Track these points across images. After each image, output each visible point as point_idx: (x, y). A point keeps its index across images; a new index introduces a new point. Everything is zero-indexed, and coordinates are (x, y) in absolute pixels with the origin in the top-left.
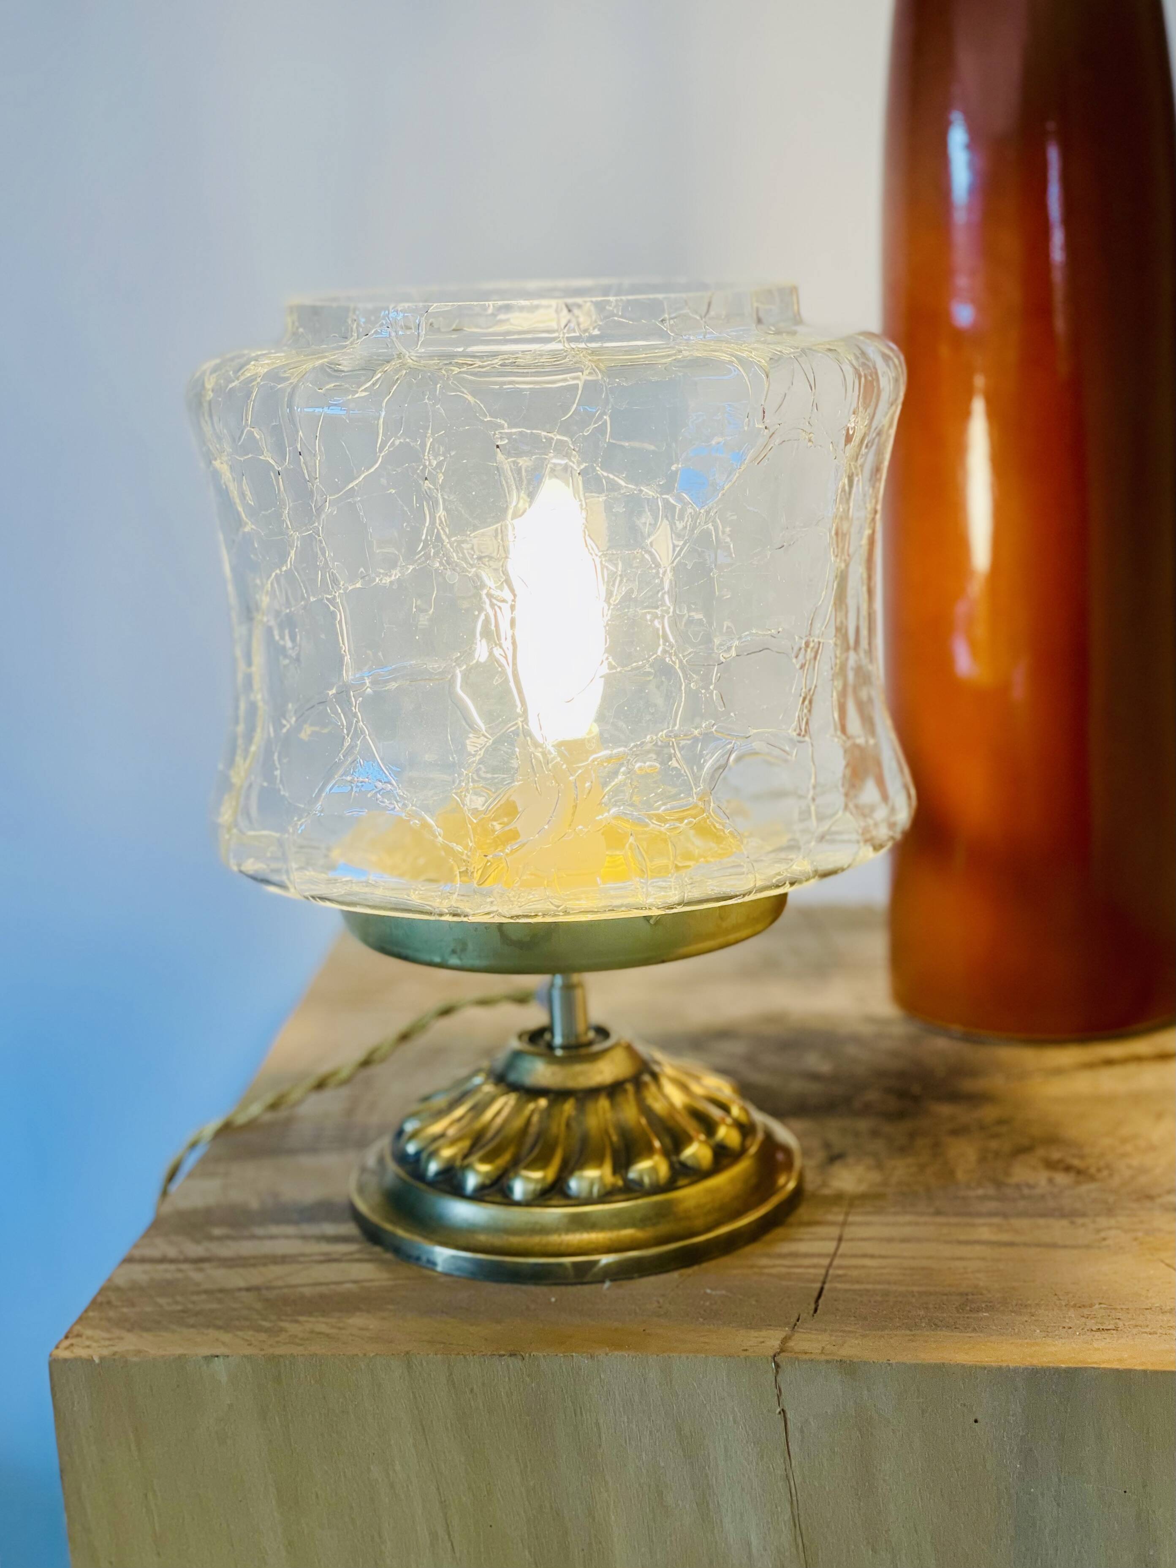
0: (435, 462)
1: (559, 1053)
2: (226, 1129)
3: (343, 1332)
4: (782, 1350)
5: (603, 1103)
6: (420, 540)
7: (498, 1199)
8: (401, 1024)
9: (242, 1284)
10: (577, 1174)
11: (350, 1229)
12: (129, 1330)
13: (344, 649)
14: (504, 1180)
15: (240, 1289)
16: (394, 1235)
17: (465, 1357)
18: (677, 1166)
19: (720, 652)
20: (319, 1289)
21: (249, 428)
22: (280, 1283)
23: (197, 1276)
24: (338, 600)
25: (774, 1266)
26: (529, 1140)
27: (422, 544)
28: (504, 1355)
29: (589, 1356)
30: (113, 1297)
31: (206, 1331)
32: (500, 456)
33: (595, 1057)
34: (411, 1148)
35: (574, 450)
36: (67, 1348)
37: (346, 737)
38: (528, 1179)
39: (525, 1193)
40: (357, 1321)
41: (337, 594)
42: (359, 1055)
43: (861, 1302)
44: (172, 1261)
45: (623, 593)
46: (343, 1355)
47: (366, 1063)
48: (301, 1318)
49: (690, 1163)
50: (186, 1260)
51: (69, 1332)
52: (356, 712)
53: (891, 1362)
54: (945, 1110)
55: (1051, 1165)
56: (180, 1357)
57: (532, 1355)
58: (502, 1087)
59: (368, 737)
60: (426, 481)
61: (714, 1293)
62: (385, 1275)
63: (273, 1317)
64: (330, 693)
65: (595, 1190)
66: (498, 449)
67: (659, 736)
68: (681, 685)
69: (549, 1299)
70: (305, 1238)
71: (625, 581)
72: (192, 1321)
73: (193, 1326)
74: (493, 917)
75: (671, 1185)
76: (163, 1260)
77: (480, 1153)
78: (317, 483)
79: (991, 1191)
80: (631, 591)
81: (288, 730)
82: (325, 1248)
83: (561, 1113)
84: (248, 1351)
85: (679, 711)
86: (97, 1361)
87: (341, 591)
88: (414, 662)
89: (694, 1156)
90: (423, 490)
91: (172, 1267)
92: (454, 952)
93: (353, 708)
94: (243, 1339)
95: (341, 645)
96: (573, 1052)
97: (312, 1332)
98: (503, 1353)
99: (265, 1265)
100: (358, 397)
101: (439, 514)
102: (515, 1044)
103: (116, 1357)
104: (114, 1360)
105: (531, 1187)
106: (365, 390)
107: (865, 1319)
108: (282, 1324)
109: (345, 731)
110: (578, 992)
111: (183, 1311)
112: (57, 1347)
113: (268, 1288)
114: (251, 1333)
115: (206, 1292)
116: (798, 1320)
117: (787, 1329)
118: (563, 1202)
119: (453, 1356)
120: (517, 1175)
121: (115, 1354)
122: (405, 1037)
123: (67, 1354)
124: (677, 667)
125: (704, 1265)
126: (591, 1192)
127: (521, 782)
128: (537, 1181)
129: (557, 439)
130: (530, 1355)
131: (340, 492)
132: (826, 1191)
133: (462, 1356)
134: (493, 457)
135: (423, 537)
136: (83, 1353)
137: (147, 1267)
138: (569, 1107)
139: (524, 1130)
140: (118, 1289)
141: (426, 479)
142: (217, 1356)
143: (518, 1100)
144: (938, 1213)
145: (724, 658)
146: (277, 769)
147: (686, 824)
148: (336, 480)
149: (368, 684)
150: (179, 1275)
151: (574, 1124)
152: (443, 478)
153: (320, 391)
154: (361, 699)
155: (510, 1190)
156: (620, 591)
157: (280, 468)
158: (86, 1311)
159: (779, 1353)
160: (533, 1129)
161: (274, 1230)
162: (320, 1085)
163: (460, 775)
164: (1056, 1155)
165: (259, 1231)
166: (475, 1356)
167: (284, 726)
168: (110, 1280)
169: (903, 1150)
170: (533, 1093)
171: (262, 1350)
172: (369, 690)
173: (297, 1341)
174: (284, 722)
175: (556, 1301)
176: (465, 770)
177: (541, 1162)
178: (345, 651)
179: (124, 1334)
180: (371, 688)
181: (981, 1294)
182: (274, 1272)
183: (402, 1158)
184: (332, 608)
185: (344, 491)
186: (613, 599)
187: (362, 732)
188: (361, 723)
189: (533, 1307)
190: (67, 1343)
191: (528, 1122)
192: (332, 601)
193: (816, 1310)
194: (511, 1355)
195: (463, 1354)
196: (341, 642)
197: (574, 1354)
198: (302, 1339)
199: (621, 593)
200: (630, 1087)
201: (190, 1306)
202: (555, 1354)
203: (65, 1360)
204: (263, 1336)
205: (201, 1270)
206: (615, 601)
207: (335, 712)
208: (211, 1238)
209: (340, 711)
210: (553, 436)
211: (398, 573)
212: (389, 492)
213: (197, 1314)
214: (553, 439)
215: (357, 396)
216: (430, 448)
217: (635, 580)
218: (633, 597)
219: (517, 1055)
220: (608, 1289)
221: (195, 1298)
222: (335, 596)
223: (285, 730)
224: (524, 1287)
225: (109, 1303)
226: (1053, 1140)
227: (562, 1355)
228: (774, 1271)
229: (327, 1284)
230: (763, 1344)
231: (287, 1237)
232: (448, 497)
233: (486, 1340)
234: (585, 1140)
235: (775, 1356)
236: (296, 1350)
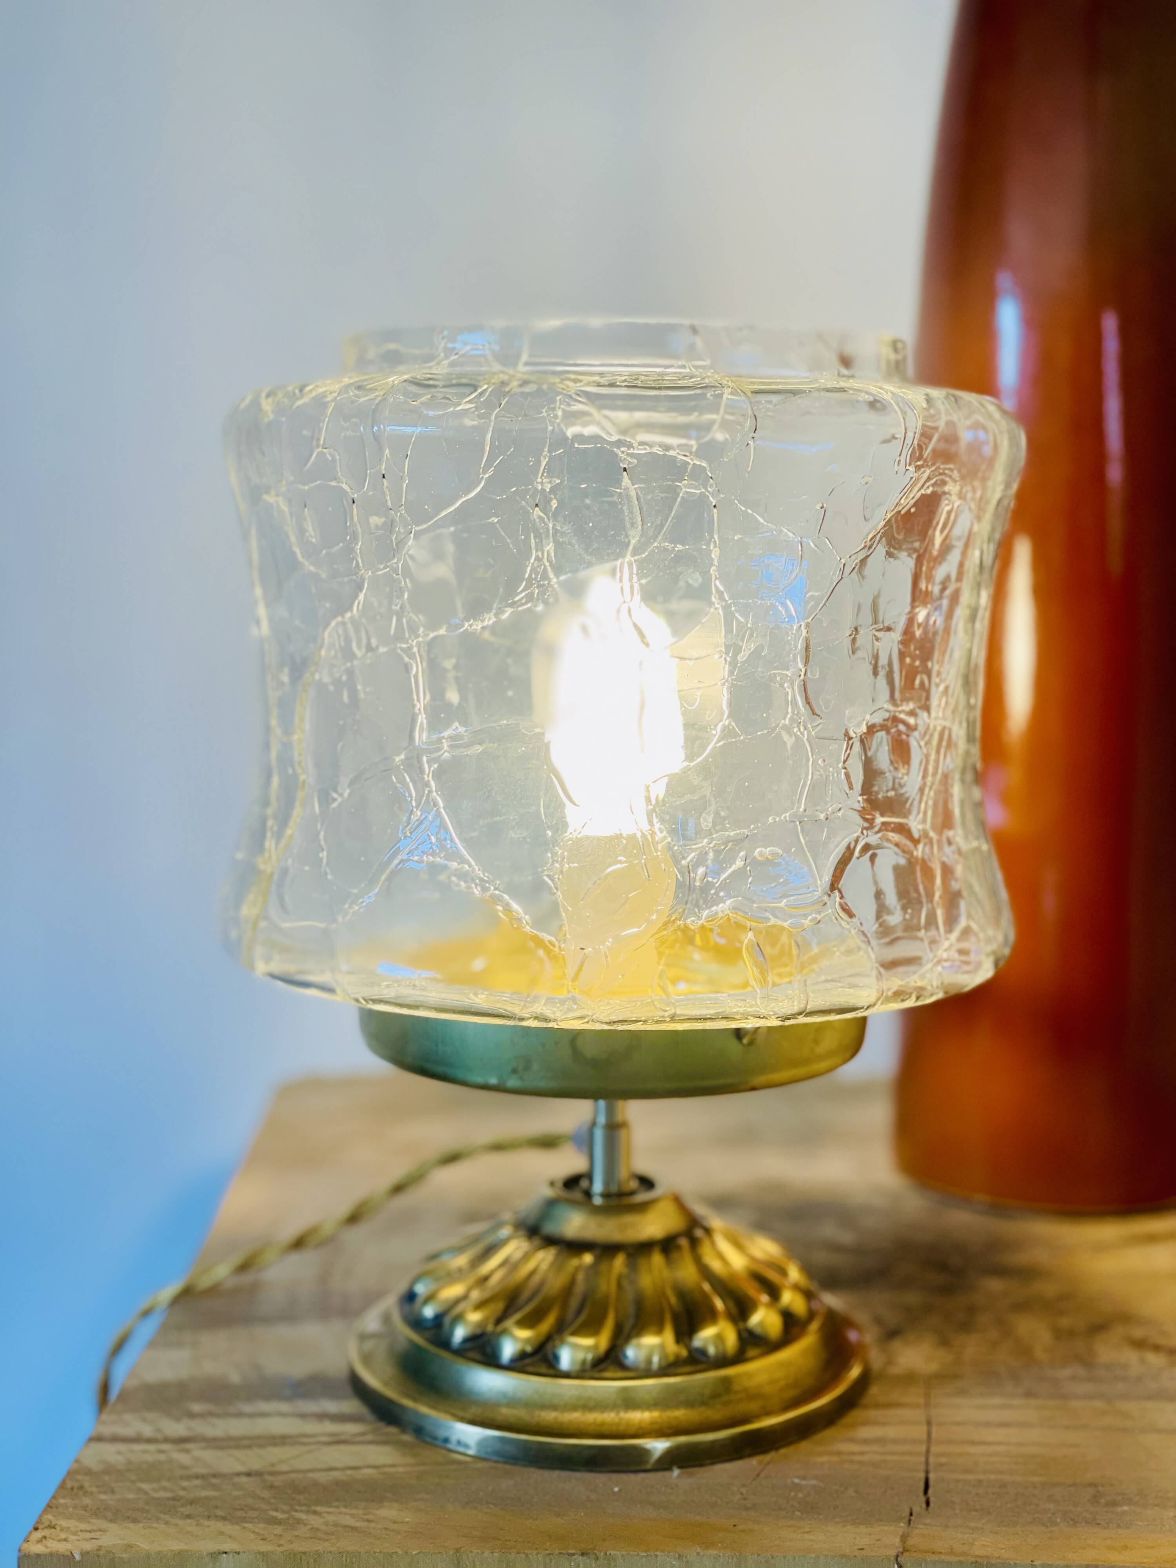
0: (549, 486)
1: (598, 1201)
2: (187, 1294)
3: (373, 1525)
4: (905, 1550)
5: (657, 1259)
6: (523, 579)
7: (543, 1370)
8: (397, 1172)
9: (239, 1468)
10: (634, 1342)
11: (352, 1405)
12: (111, 1521)
13: (418, 707)
14: (549, 1346)
15: (238, 1474)
16: (416, 1413)
17: (527, 1555)
18: (745, 1335)
19: (851, 725)
20: (335, 1474)
21: (320, 449)
22: (284, 1467)
23: (184, 1459)
24: (415, 649)
25: (862, 1453)
26: (574, 1303)
27: (524, 584)
28: (574, 1554)
29: (677, 1556)
30: (87, 1482)
31: (206, 1523)
32: (626, 480)
33: (643, 1207)
34: (429, 1312)
35: (711, 478)
36: (40, 1541)
37: (415, 810)
38: (575, 1347)
39: (573, 1362)
40: (388, 1512)
41: (414, 644)
42: (344, 1209)
43: (977, 1494)
44: (149, 1441)
45: (753, 649)
46: (380, 1552)
47: (354, 1219)
48: (318, 1509)
49: (758, 1330)
50: (166, 1440)
51: (39, 1521)
52: (429, 781)
53: (1034, 1563)
54: (995, 1285)
55: (1140, 1344)
56: (180, 1553)
57: (608, 1554)
58: (537, 1241)
59: (442, 811)
60: (537, 509)
61: (804, 1483)
62: (410, 1460)
63: (286, 1508)
64: (397, 759)
65: (656, 1359)
66: (625, 473)
67: (782, 818)
68: (808, 760)
69: (612, 1489)
70: (303, 1416)
71: (755, 635)
72: (187, 1510)
73: (189, 1516)
74: (588, 1022)
75: (739, 1358)
76: (138, 1439)
77: (518, 1316)
78: (402, 510)
79: (1081, 1371)
80: (761, 647)
81: (340, 804)
82: (330, 1427)
83: (610, 1271)
84: (265, 1547)
85: (804, 790)
86: (78, 1557)
87: (420, 639)
88: (505, 722)
89: (761, 1323)
90: (533, 519)
91: (151, 1447)
92: (515, 1071)
93: (426, 777)
94: (253, 1532)
95: (416, 702)
96: (614, 1202)
97: (336, 1525)
98: (571, 1551)
99: (262, 1446)
100: (462, 410)
101: (548, 548)
102: (548, 1192)
103: (101, 1553)
104: (98, 1556)
105: (580, 1356)
106: (470, 402)
107: (989, 1513)
108: (297, 1515)
109: (414, 804)
110: (623, 1133)
111: (173, 1499)
112: (27, 1541)
113: (271, 1474)
114: (261, 1525)
115: (197, 1477)
116: (911, 1514)
117: (902, 1524)
118: (620, 1374)
119: (513, 1555)
120: (563, 1342)
121: (100, 1548)
122: (398, 1189)
123: (38, 1549)
124: (805, 740)
125: (782, 1451)
126: (649, 1361)
127: (625, 865)
128: (588, 1349)
129: (694, 464)
130: (606, 1554)
131: (430, 521)
132: (895, 1370)
133: (523, 1555)
134: (618, 482)
135: (527, 576)
136: (62, 1548)
137: (122, 1447)
138: (619, 1262)
139: (568, 1290)
140: (89, 1472)
141: (537, 505)
142: (226, 1553)
143: (557, 1256)
144: (1029, 1394)
145: (855, 733)
146: (323, 850)
147: (811, 921)
148: (426, 507)
149: (446, 748)
150: (162, 1457)
151: (625, 1283)
152: (556, 505)
153: (414, 403)
154: (436, 766)
155: (556, 1358)
156: (749, 647)
157: (356, 495)
158: (54, 1497)
159: (902, 1553)
160: (580, 1287)
161: (264, 1406)
162: (299, 1244)
163: (554, 854)
164: (1138, 1333)
165: (247, 1408)
166: (539, 1555)
167: (335, 800)
168: (77, 1461)
169: (966, 1326)
170: (576, 1247)
171: (280, 1546)
172: (446, 754)
173: (320, 1535)
174: (335, 795)
175: (620, 1490)
176: (560, 849)
177: (591, 1327)
178: (419, 710)
179: (104, 1524)
180: (449, 752)
181: (1112, 1485)
182: (275, 1454)
183: (417, 1323)
184: (406, 659)
185: (435, 519)
186: (741, 655)
187: (435, 804)
188: (435, 794)
189: (593, 1496)
190: (38, 1535)
191: (572, 1282)
192: (408, 651)
193: (928, 1503)
194: (583, 1554)
195: (524, 1553)
196: (415, 698)
197: (658, 1553)
198: (326, 1533)
199: (750, 649)
200: (683, 1242)
201: (182, 1493)
202: (636, 1554)
203: (38, 1556)
204: (278, 1530)
205: (187, 1451)
206: (742, 658)
207: (403, 782)
208: (192, 1416)
209: (408, 780)
210: (690, 461)
211: (493, 617)
212: (490, 521)
213: (192, 1502)
214: (689, 463)
215: (458, 408)
216: (545, 469)
217: (766, 635)
218: (763, 654)
219: (551, 1204)
220: (679, 1477)
221: (185, 1484)
222: (412, 645)
223: (335, 805)
224: (578, 1475)
225: (81, 1487)
226: (1126, 1318)
227: (644, 1554)
228: (864, 1458)
229: (343, 1469)
230: (879, 1542)
231: (282, 1415)
232: (562, 528)
233: (550, 1536)
234: (639, 1304)
235: (897, 1556)
236: (319, 1547)
